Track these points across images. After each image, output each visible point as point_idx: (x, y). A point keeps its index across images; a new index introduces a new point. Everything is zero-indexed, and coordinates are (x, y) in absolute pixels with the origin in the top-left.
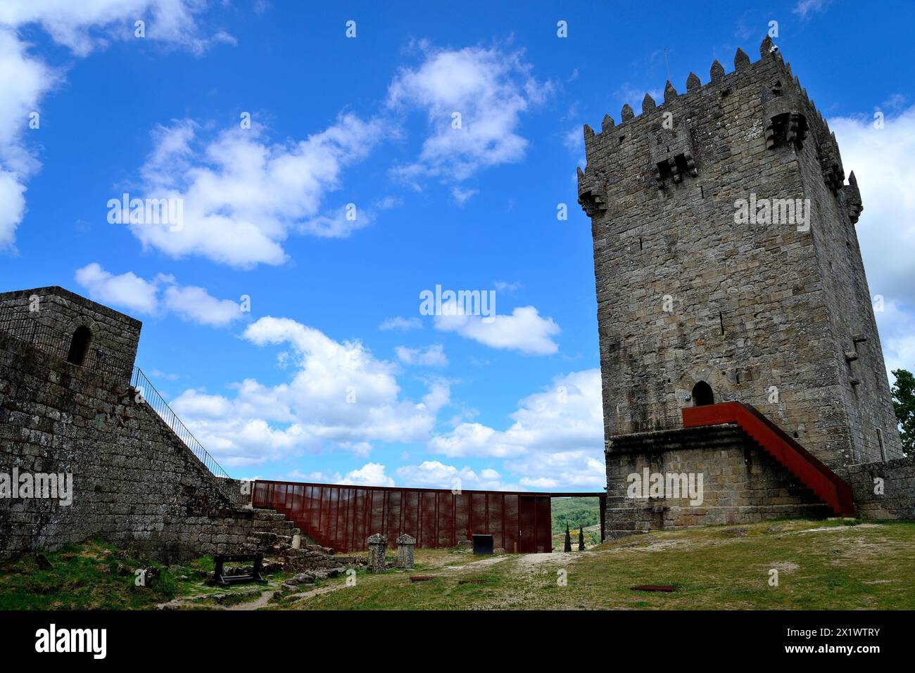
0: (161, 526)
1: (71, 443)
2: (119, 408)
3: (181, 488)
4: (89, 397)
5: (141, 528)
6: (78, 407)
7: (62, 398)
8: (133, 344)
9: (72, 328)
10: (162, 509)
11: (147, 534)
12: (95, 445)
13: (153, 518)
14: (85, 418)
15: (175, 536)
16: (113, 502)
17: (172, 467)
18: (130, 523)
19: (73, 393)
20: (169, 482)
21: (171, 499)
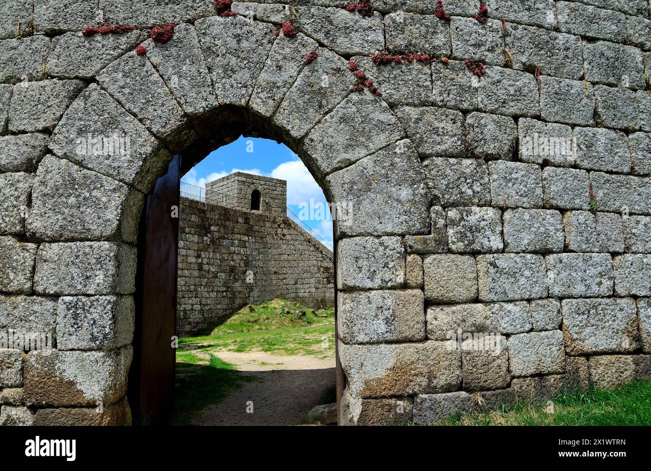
0: (313, 290)
1: (257, 251)
2: (279, 231)
3: (322, 269)
4: (262, 227)
5: (302, 291)
6: (256, 233)
7: (247, 230)
8: (284, 193)
9: (250, 191)
10: (312, 280)
11: (306, 295)
12: (270, 251)
13: (308, 286)
14: (262, 238)
15: (322, 294)
16: (285, 279)
17: (315, 258)
18: (296, 289)
19: (252, 227)
20: (314, 266)
21: (317, 275)
